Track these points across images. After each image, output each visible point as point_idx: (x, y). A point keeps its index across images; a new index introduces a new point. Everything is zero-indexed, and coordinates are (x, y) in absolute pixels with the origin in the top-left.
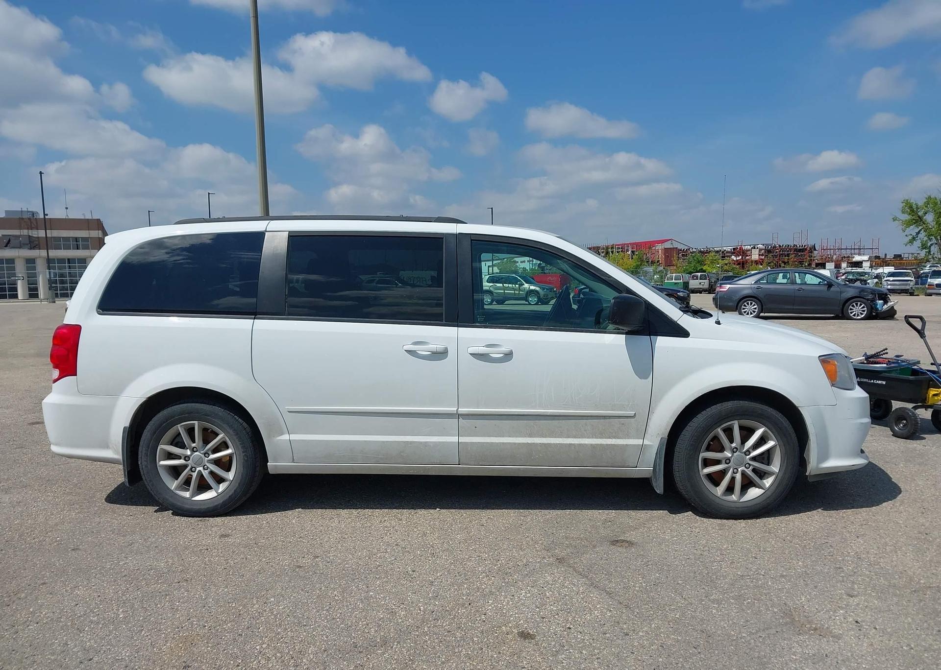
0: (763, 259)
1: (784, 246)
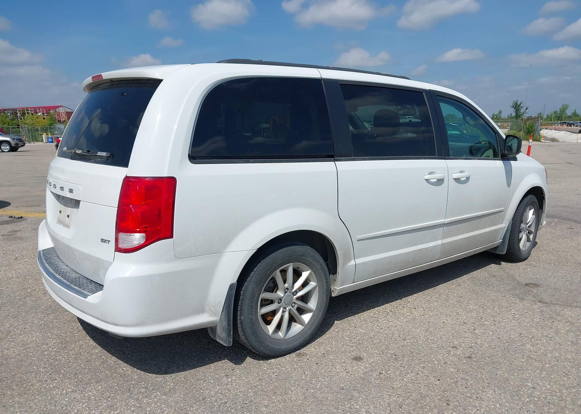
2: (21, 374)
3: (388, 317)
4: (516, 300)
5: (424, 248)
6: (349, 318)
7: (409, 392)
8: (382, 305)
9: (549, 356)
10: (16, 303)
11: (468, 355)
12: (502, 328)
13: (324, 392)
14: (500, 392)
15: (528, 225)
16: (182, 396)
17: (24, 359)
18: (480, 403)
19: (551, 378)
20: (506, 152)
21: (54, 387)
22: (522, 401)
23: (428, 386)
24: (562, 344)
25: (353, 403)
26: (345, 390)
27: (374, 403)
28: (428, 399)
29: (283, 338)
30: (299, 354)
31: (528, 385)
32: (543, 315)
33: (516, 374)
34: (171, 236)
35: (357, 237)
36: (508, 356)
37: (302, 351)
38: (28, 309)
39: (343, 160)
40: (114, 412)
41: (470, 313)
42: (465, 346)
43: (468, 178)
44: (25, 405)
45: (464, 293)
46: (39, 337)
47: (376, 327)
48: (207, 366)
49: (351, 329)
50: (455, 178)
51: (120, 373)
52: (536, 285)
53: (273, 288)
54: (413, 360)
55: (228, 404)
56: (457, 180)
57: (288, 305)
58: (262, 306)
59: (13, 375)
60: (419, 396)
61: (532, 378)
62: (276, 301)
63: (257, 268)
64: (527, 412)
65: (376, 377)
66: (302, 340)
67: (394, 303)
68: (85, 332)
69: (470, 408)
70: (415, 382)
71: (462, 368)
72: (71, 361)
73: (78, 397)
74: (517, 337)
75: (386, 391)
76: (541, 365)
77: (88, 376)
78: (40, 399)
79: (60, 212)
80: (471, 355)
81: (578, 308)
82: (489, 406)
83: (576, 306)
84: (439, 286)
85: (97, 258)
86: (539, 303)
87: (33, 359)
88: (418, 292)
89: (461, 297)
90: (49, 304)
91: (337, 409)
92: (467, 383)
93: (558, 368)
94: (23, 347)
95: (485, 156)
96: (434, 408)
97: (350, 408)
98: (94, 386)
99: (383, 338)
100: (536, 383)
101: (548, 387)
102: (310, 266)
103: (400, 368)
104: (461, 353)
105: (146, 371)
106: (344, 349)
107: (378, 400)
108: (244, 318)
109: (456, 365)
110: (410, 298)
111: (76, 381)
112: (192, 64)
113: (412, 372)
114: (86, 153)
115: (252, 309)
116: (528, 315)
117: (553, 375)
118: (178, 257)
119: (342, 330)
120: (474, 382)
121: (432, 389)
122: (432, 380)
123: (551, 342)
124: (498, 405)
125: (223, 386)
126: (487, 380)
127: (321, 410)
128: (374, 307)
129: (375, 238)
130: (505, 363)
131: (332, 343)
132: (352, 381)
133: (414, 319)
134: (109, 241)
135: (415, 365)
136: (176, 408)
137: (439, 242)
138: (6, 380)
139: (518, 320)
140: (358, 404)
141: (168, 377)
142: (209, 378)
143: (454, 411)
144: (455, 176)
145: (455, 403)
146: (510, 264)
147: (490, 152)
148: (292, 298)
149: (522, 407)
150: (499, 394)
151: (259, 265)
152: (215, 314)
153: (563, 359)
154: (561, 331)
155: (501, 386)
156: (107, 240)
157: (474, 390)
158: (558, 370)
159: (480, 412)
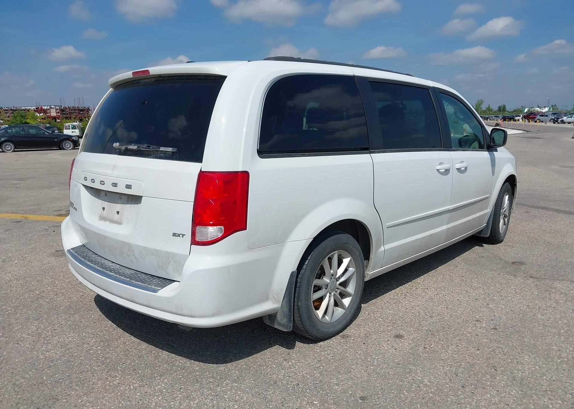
0: (59, 116)
1: (71, 107)
2: (76, 374)
3: (407, 298)
4: (510, 277)
5: (434, 233)
6: (373, 301)
7: (457, 362)
8: (397, 288)
9: (560, 323)
10: (29, 305)
11: (493, 327)
12: (510, 302)
13: (383, 368)
14: (534, 356)
15: (504, 210)
16: (252, 382)
17: (71, 360)
18: (522, 366)
19: (570, 341)
20: (492, 144)
21: (119, 384)
22: (555, 362)
23: (472, 356)
24: (566, 312)
25: (414, 375)
26: (401, 364)
27: (432, 374)
28: (477, 367)
29: (329, 322)
30: (343, 336)
31: (554, 349)
32: (539, 288)
33: (540, 340)
34: (245, 228)
35: (387, 224)
36: (526, 325)
37: (345, 332)
38: (47, 311)
39: (377, 152)
40: (194, 402)
41: (477, 290)
42: (487, 319)
43: (466, 168)
44: (97, 403)
45: (464, 273)
46: (75, 337)
47: (401, 308)
48: (262, 352)
49: (379, 310)
50: (457, 168)
51: (179, 366)
52: (522, 263)
53: (321, 274)
54: (447, 334)
55: (300, 385)
56: (458, 170)
57: (332, 290)
58: (315, 291)
59: (68, 376)
60: (468, 365)
61: (554, 342)
62: (324, 287)
63: (310, 256)
64: (564, 370)
65: (423, 351)
66: (344, 322)
67: (407, 285)
68: (121, 329)
69: (516, 372)
70: (459, 353)
71: (493, 338)
72: (122, 358)
73: (149, 391)
74: (527, 309)
75: (438, 363)
76: (557, 331)
77: (148, 371)
78: (110, 396)
79: (104, 209)
80: (495, 326)
81: (565, 281)
82: (531, 368)
83: (562, 280)
84: (439, 268)
85: (167, 252)
86: (531, 279)
87: (81, 358)
88: (423, 275)
89: (463, 277)
90: (67, 304)
91: (403, 381)
92: (504, 351)
93: (572, 333)
94: (63, 348)
95: (472, 148)
96: (486, 374)
97: (413, 380)
98: (159, 379)
99: (412, 317)
100: (559, 346)
101: (571, 349)
102: (351, 253)
103: (440, 342)
104: (486, 325)
105: (205, 362)
106: (382, 329)
107: (434, 371)
108: (301, 304)
109: (486, 336)
110: (420, 280)
111: (138, 376)
112: (248, 61)
113: (452, 345)
114: (146, 148)
115: (308, 295)
116: (527, 289)
117: (571, 338)
118: (251, 248)
119: (372, 312)
120: (509, 350)
121: (476, 358)
122: (473, 350)
123: (556, 311)
124: (537, 367)
125: (287, 370)
126: (519, 347)
127: (389, 383)
128: (390, 290)
129: (400, 225)
130: (527, 332)
131: (368, 324)
132: (403, 356)
133: (431, 298)
134: (183, 235)
135: (452, 338)
136: (253, 393)
137: (445, 227)
138: (63, 381)
139: (520, 294)
140: (419, 375)
141: (229, 365)
142: (270, 363)
143: (504, 375)
144: (458, 166)
145: (501, 368)
146: (491, 246)
147: (476, 144)
148: (336, 284)
149: (557, 367)
150: (534, 358)
151: (312, 253)
152: (278, 301)
153: (572, 325)
154: (560, 302)
155: (533, 351)
156: (181, 234)
157: (512, 356)
158: (572, 334)
159: (526, 374)
